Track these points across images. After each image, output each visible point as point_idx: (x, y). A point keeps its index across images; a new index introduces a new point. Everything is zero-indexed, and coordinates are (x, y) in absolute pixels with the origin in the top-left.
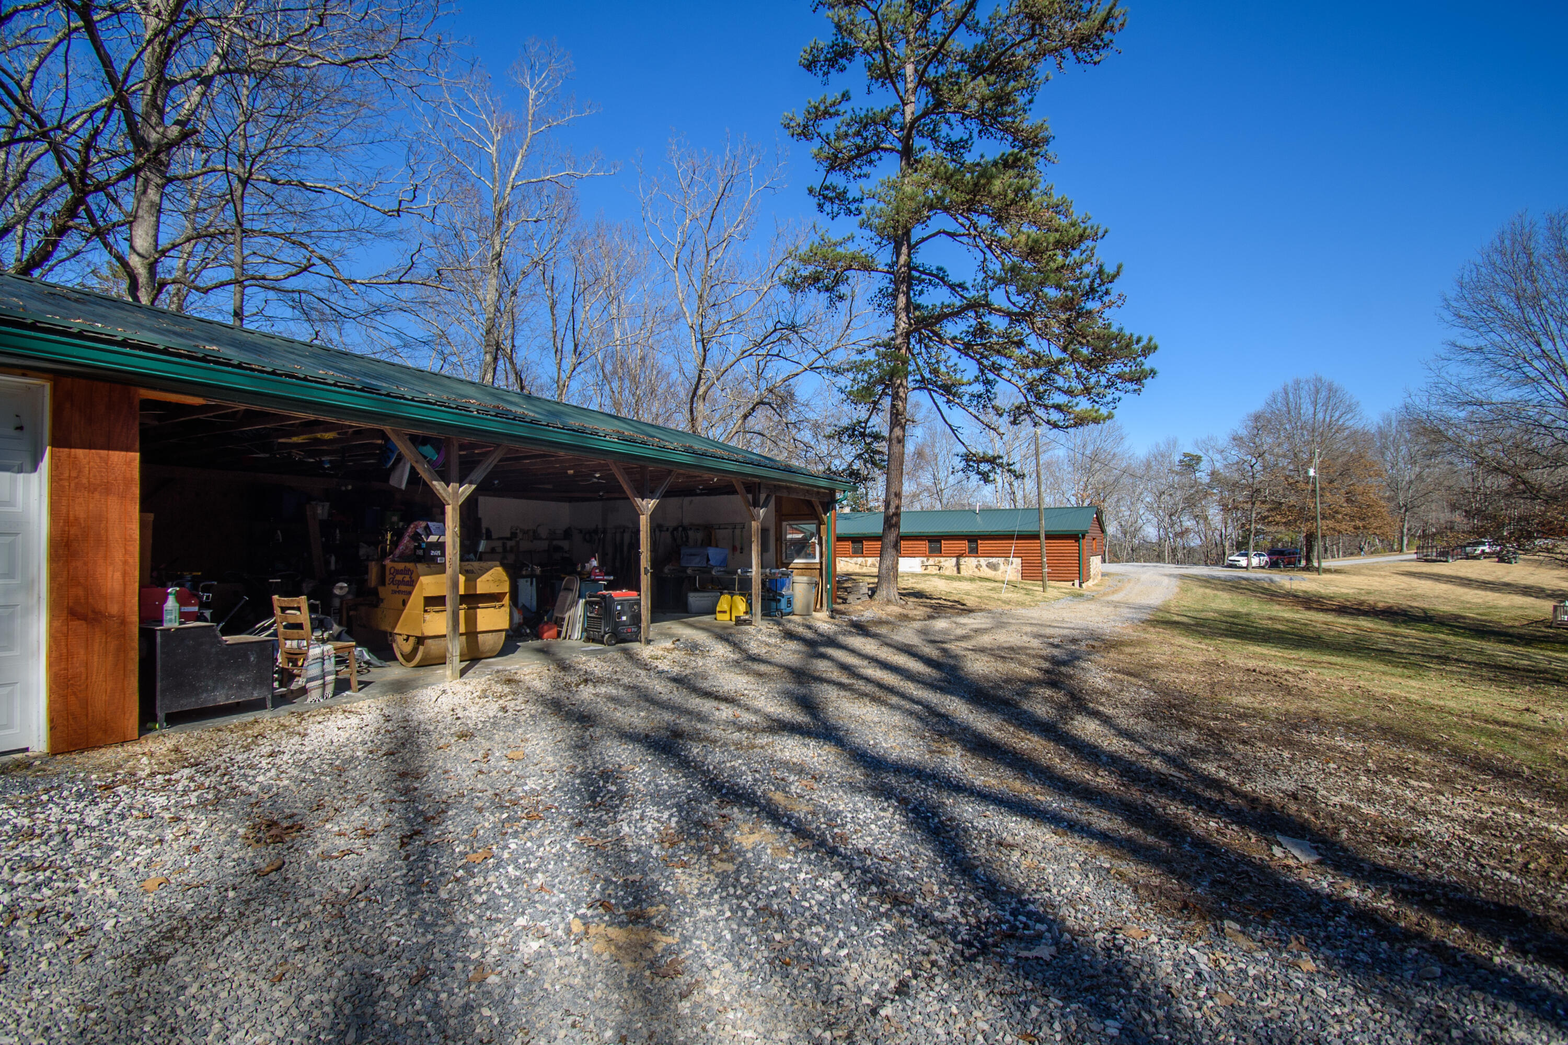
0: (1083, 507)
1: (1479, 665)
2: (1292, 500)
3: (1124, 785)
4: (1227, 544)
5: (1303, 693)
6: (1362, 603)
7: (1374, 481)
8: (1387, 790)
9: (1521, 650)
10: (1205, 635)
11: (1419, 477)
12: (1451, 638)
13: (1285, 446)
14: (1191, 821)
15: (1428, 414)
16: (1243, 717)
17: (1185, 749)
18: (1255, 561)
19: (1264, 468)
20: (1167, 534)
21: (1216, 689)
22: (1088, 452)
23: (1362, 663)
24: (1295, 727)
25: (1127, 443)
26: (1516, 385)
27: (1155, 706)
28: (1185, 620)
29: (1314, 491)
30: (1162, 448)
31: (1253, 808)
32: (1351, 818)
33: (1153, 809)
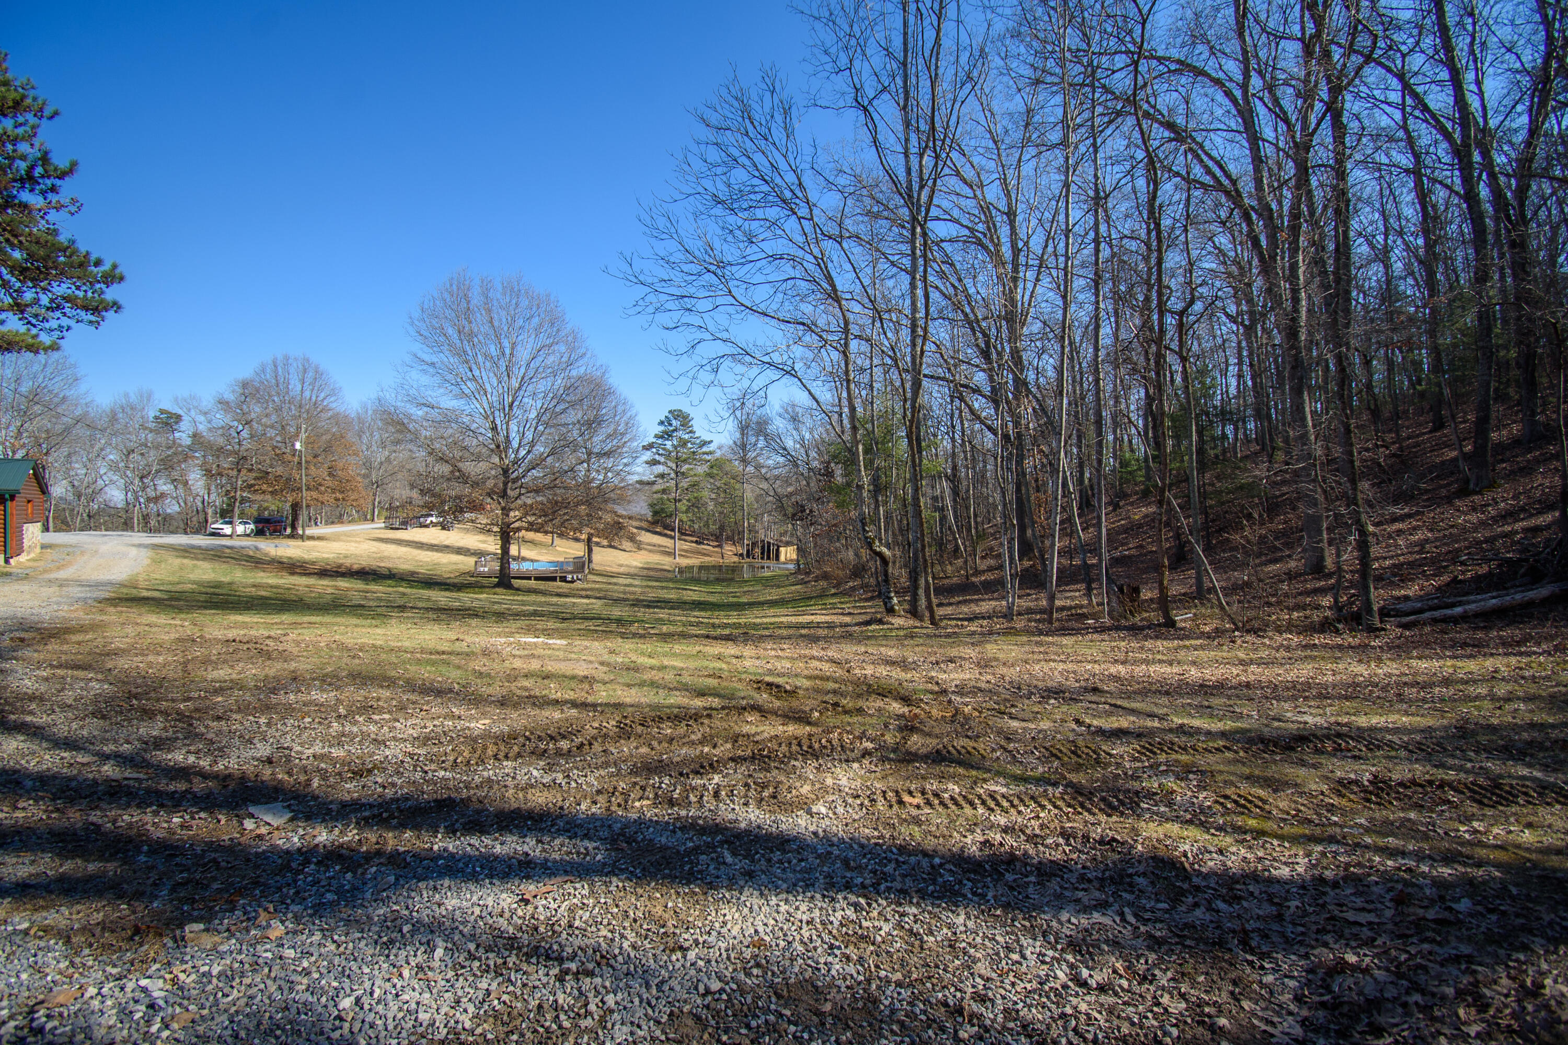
0: (13, 460)
1: (427, 609)
2: (279, 470)
3: (58, 810)
4: (210, 511)
5: (284, 656)
6: (340, 566)
7: (352, 460)
8: (355, 729)
9: (455, 595)
10: (180, 610)
11: (388, 459)
12: (408, 591)
13: (274, 418)
14: (148, 827)
15: (396, 408)
16: (217, 691)
17: (146, 743)
18: (240, 529)
19: (252, 437)
20: (137, 499)
21: (190, 667)
22: (24, 389)
23: (338, 620)
24: (274, 691)
25: (83, 387)
26: (456, 397)
27: (109, 700)
28: (156, 594)
29: (300, 463)
30: (133, 398)
31: (225, 787)
32: (323, 765)
33: (98, 827)
